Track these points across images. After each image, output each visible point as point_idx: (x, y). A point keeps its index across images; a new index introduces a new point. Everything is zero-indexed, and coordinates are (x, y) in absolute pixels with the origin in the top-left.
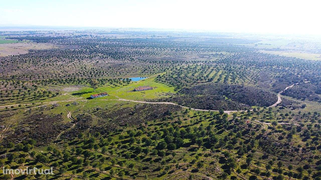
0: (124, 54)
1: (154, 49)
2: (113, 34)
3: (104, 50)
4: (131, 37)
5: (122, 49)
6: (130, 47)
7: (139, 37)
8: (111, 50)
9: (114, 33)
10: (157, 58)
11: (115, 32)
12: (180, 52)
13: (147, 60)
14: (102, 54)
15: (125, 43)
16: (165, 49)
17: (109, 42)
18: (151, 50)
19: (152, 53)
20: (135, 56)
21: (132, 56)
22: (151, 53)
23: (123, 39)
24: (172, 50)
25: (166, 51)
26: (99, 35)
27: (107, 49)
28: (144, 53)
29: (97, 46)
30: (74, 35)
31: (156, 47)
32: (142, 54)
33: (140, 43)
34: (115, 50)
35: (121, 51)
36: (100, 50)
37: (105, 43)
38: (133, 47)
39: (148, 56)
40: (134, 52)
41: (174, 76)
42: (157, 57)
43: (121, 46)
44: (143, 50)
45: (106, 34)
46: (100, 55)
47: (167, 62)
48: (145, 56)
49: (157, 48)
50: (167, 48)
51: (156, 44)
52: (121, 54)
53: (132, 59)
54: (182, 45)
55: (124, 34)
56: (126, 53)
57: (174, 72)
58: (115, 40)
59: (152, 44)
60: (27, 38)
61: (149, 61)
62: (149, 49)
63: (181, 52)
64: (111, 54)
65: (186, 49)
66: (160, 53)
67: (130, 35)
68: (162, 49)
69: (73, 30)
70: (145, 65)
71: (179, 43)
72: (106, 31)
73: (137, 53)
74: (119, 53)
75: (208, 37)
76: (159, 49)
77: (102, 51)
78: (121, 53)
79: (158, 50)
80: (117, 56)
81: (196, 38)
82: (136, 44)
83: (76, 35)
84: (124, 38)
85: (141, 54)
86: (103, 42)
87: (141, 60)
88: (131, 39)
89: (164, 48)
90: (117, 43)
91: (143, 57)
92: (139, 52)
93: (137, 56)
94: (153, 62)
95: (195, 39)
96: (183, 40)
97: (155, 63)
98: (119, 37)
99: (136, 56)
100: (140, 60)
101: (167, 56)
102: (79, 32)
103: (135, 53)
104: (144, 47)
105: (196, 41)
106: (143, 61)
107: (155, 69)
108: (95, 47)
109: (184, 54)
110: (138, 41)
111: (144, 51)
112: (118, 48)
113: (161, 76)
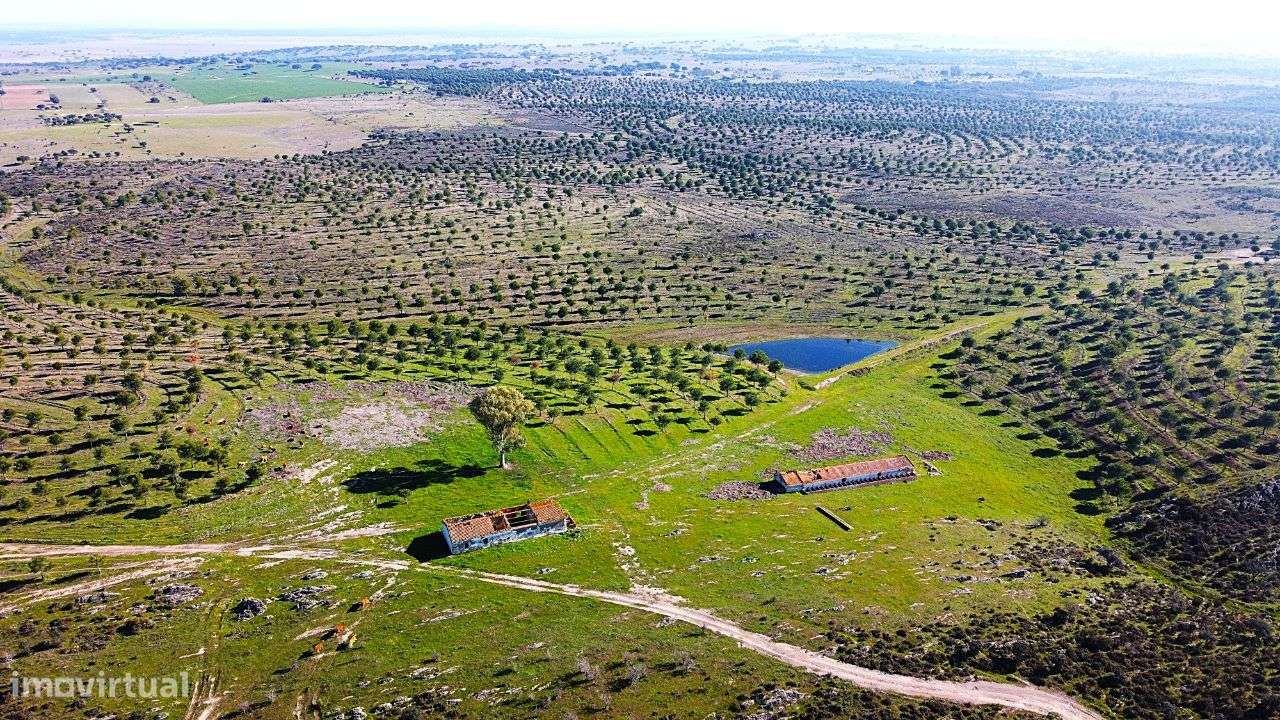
0: (788, 166)
1: (950, 142)
2: (771, 58)
3: (697, 139)
4: (850, 76)
5: (781, 141)
6: (829, 129)
7: (881, 76)
8: (731, 142)
9: (777, 58)
10: (966, 199)
11: (781, 52)
12: (1098, 170)
13: (900, 212)
14: (680, 161)
15: (811, 104)
16: (1012, 145)
17: (738, 98)
18: (932, 150)
19: (938, 171)
20: (844, 182)
21: (824, 178)
22: (932, 165)
23: (806, 87)
24: (1050, 154)
25: (1014, 158)
26: (710, 65)
27: (714, 134)
28: (892, 164)
29: (672, 123)
30: (607, 64)
31: (961, 127)
32: (882, 170)
33: (884, 106)
34: (750, 141)
35: (777, 151)
36: (675, 142)
37: (717, 103)
38: (843, 128)
39: (910, 189)
40: (840, 160)
41: (1069, 357)
42: (963, 193)
43: (784, 122)
44: (891, 149)
45: (742, 58)
46: (668, 166)
47: (1020, 232)
48: (897, 186)
49: (966, 140)
50: (1021, 141)
51: (962, 112)
52: (773, 170)
53: (821, 203)
54: (1098, 122)
55: (821, 59)
56: (798, 162)
57: (1070, 320)
58: (766, 89)
59: (942, 113)
60: (416, 77)
61: (915, 218)
62: (925, 141)
63: (1100, 165)
64: (724, 166)
65: (1129, 151)
66: (980, 172)
67: (842, 65)
68: (995, 144)
69: (616, 41)
70: (888, 248)
71: (1085, 108)
72: (745, 47)
73: (854, 167)
74: (764, 162)
75: (1238, 81)
76: (979, 147)
77: (686, 147)
78: (771, 162)
79: (973, 151)
80: (749, 180)
81: (1172, 85)
82: (860, 112)
83: (614, 64)
84: (811, 80)
85: (876, 169)
86: (708, 100)
87: (872, 212)
88: (841, 86)
89: (1007, 141)
90: (774, 104)
91: (882, 187)
92: (869, 160)
93: (853, 183)
94: (937, 226)
95: (1168, 90)
96: (1100, 95)
97: (950, 236)
98: (794, 73)
99: (848, 180)
100: (864, 210)
101: (1022, 190)
102: (635, 51)
103: (843, 166)
104: (896, 132)
105: (1174, 101)
106: (881, 215)
107: (941, 283)
108: (662, 126)
109: (1125, 181)
110: (875, 94)
111: (896, 152)
112: (765, 132)
113: (981, 340)
